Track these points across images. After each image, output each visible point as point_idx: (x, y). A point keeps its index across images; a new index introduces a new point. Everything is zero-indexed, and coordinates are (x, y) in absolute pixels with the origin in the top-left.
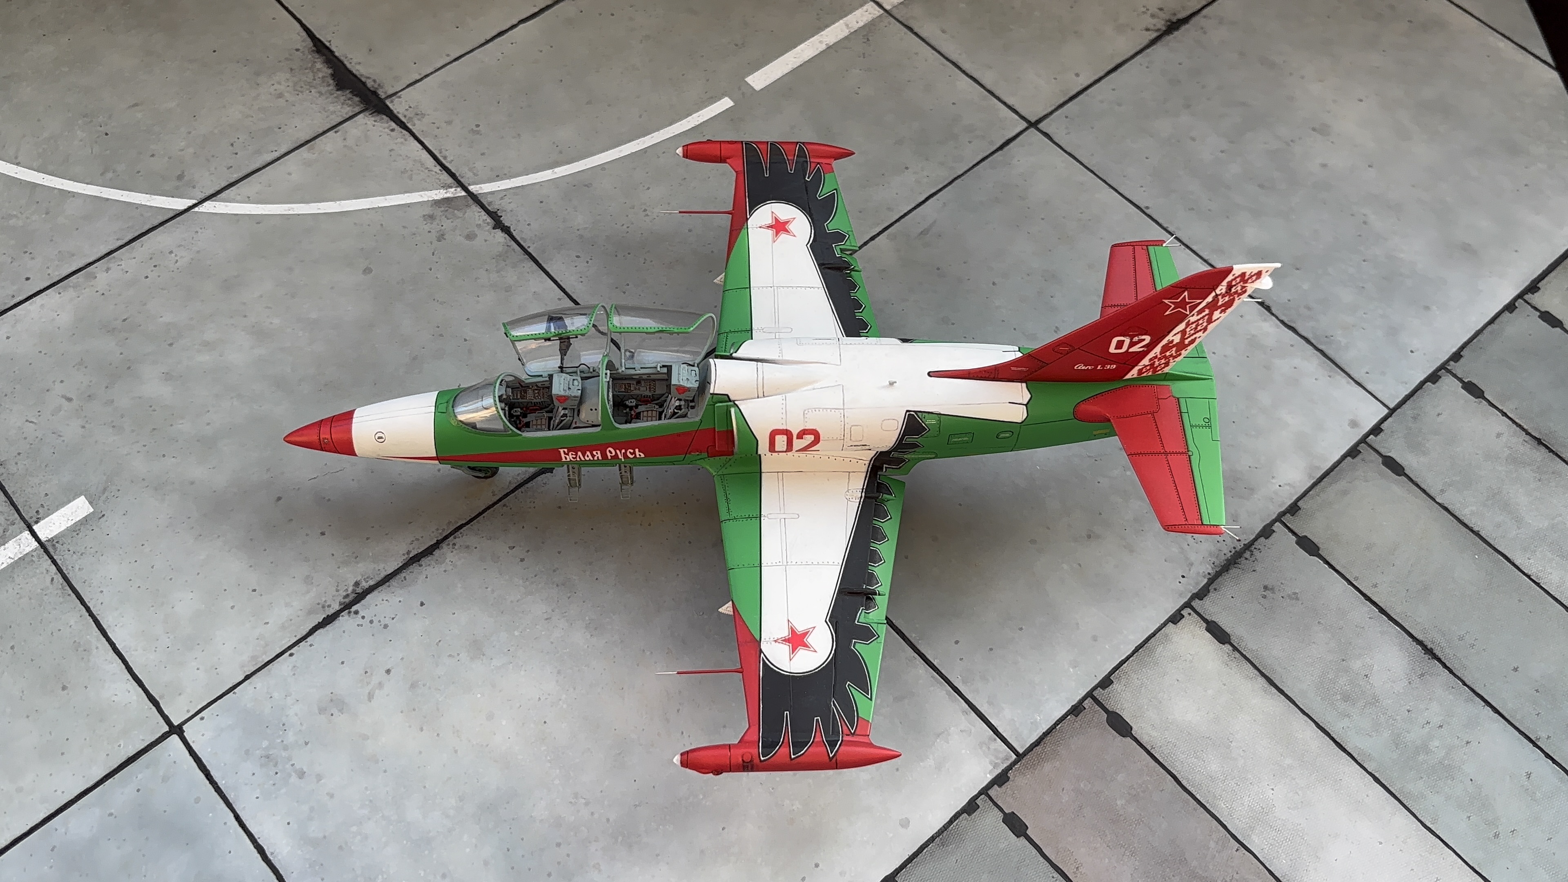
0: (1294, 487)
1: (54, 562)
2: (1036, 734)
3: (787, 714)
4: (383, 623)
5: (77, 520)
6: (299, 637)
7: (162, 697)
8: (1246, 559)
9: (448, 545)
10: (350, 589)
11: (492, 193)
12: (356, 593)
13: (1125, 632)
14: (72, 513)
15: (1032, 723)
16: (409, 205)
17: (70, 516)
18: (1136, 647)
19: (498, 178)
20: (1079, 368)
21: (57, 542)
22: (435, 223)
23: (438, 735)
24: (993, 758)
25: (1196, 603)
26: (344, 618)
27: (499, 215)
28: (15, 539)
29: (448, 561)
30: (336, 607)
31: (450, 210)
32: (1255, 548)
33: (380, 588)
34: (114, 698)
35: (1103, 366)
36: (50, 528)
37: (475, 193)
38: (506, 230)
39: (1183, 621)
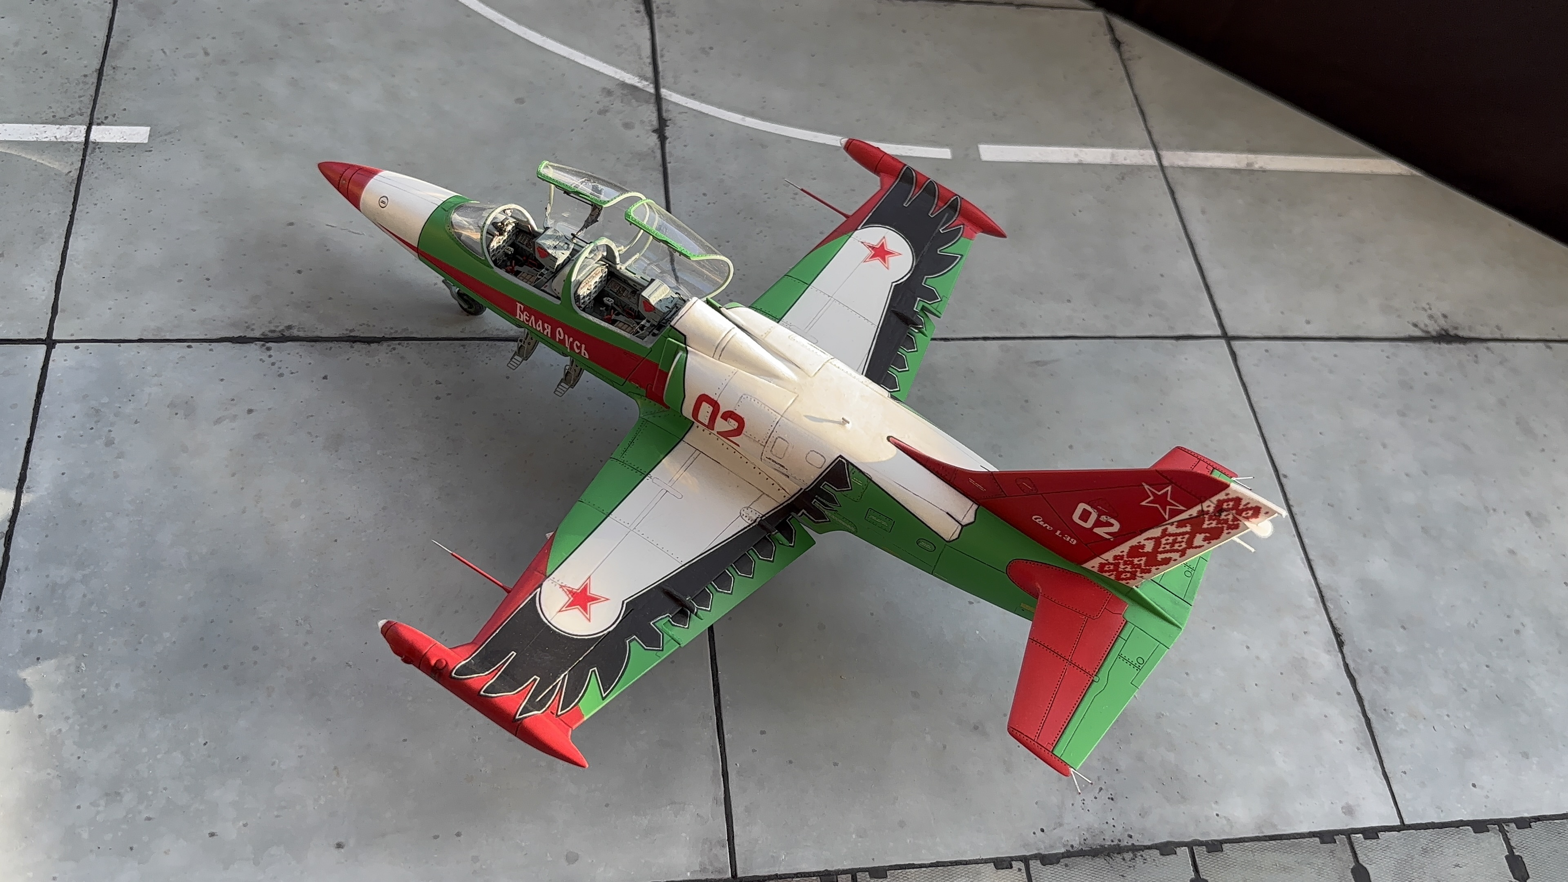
0: (1232, 827)
1: (83, 161)
2: (767, 870)
3: (513, 654)
4: (281, 371)
5: (129, 142)
6: (208, 337)
7: (63, 311)
8: (1124, 859)
9: (389, 346)
10: (281, 328)
11: (677, 104)
12: (282, 334)
13: (938, 839)
14: (130, 134)
15: (773, 857)
16: (599, 73)
17: (126, 136)
18: (937, 862)
19: (692, 96)
20: (1037, 521)
21: (99, 148)
22: (608, 99)
23: (242, 489)
24: (707, 862)
25: (1035, 865)
26: (254, 347)
27: (668, 124)
28: (71, 126)
29: (377, 358)
30: (257, 334)
31: (630, 97)
32: (1142, 856)
33: (305, 343)
34: (29, 288)
35: (1062, 534)
36: (104, 135)
37: (663, 96)
38: (663, 139)
39: (1006, 871)
